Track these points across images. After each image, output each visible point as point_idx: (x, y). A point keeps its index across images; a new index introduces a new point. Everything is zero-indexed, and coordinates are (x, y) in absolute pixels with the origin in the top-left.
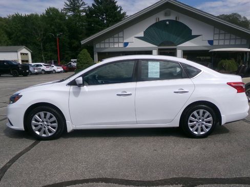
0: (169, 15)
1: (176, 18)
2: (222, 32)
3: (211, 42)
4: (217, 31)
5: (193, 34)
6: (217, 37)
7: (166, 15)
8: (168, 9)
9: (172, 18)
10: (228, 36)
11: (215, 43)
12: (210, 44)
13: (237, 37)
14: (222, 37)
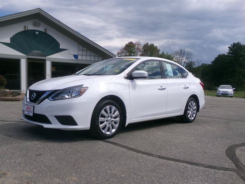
0: (39, 26)
1: (45, 30)
2: (84, 49)
3: (76, 57)
4: (81, 47)
5: (61, 47)
6: (80, 53)
7: (35, 25)
8: (36, 20)
9: (41, 29)
10: (89, 53)
11: (80, 57)
12: (75, 58)
13: (96, 55)
14: (84, 53)
